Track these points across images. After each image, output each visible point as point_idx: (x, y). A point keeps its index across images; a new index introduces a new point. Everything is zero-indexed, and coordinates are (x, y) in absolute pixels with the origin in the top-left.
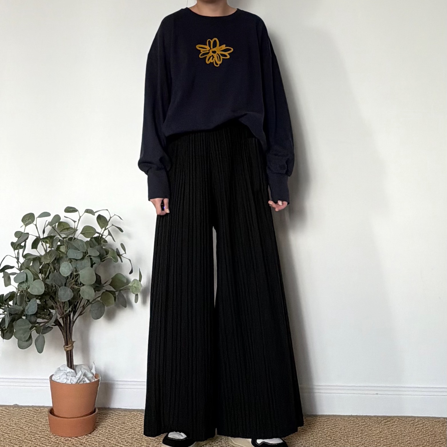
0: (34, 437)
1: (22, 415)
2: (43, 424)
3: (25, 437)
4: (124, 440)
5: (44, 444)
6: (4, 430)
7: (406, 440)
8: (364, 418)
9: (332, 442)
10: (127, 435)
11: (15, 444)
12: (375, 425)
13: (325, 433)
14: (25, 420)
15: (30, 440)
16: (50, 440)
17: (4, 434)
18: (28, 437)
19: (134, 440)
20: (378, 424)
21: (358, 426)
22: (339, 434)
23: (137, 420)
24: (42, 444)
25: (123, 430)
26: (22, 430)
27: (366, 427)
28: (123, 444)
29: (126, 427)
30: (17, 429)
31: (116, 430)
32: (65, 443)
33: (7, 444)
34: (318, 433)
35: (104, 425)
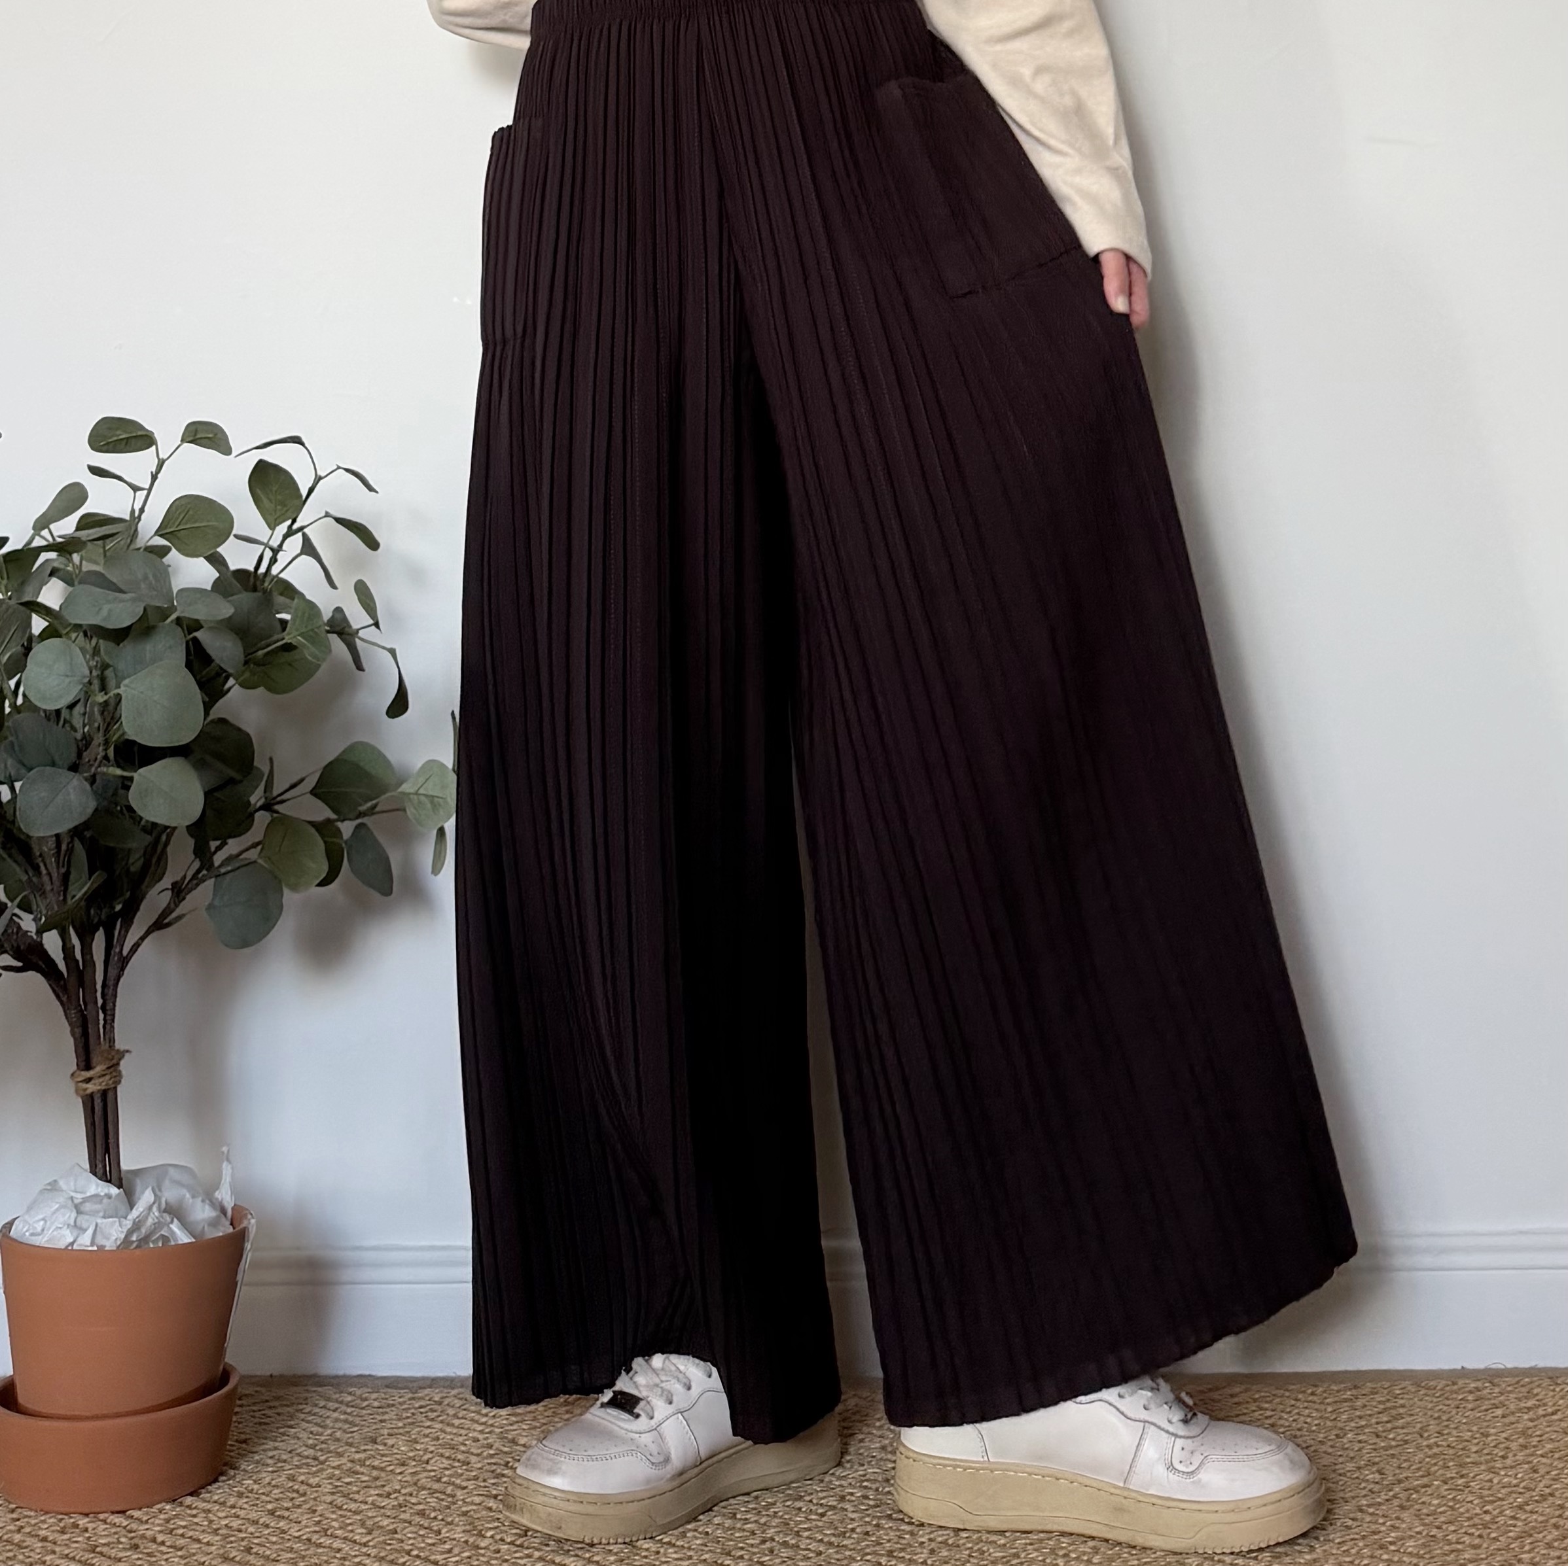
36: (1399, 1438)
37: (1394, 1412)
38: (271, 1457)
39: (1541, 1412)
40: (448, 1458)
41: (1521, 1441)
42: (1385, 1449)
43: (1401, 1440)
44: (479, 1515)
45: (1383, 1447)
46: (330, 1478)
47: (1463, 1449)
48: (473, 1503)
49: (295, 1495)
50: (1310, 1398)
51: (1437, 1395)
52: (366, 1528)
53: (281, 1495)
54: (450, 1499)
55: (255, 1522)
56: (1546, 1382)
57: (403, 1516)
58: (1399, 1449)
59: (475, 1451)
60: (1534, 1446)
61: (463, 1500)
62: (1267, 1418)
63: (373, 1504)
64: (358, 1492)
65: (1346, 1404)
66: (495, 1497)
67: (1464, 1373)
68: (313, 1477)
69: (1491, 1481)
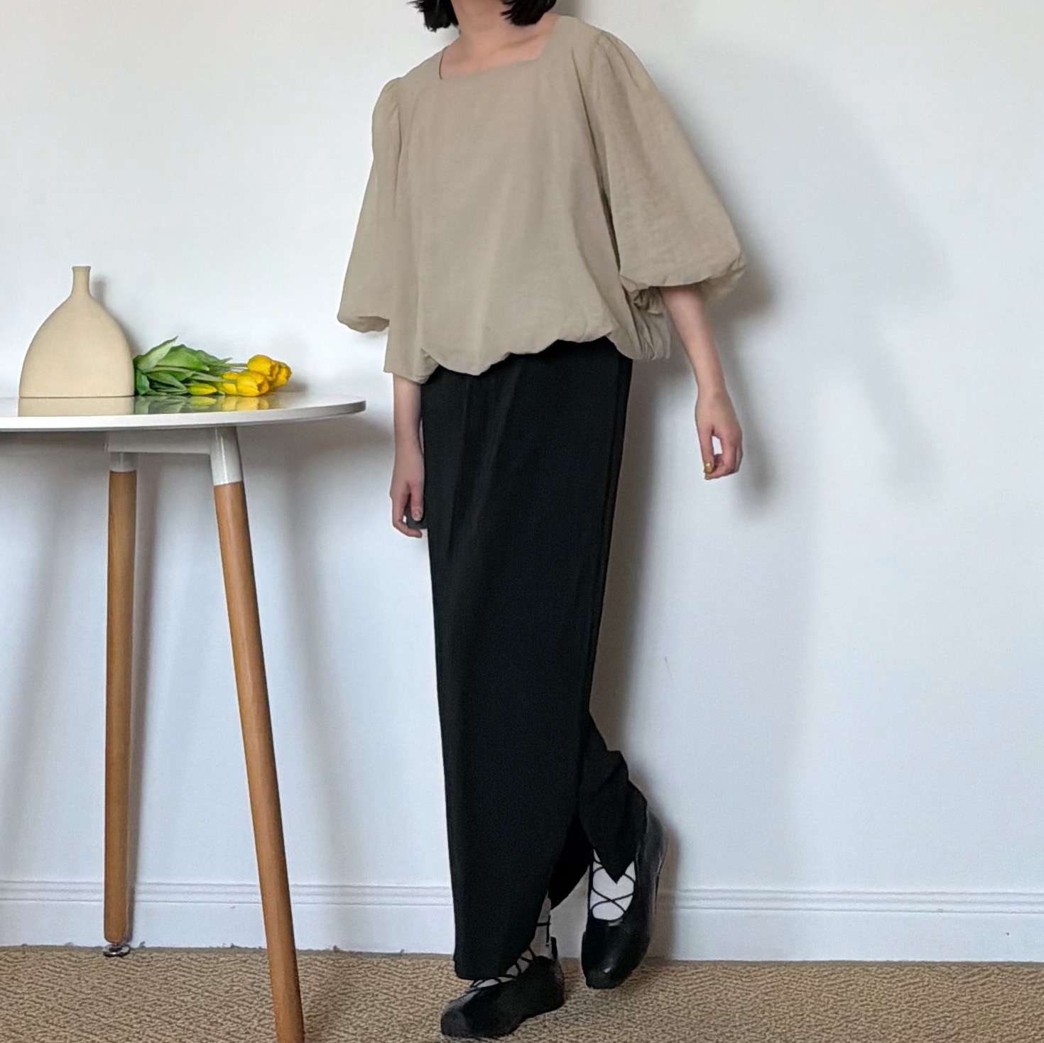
0: (137, 1018)
1: (109, 969)
2: (158, 988)
3: (117, 1016)
4: (349, 1022)
5: (162, 1032)
6: (66, 1003)
7: (1016, 1016)
8: (917, 968)
9: (839, 1023)
10: (357, 1011)
11: (91, 1033)
12: (942, 984)
13: (823, 1004)
14: (115, 980)
15: (127, 1025)
16: (174, 1025)
17: (66, 1010)
18: (123, 1017)
19: (370, 1022)
20: (950, 980)
21: (902, 986)
22: (856, 1005)
23: (378, 978)
24: (156, 1032)
25: (346, 998)
26: (108, 1001)
28: (347, 1030)
30: (96, 1000)
32: (209, 1030)
33: (72, 1033)
34: (807, 1002)
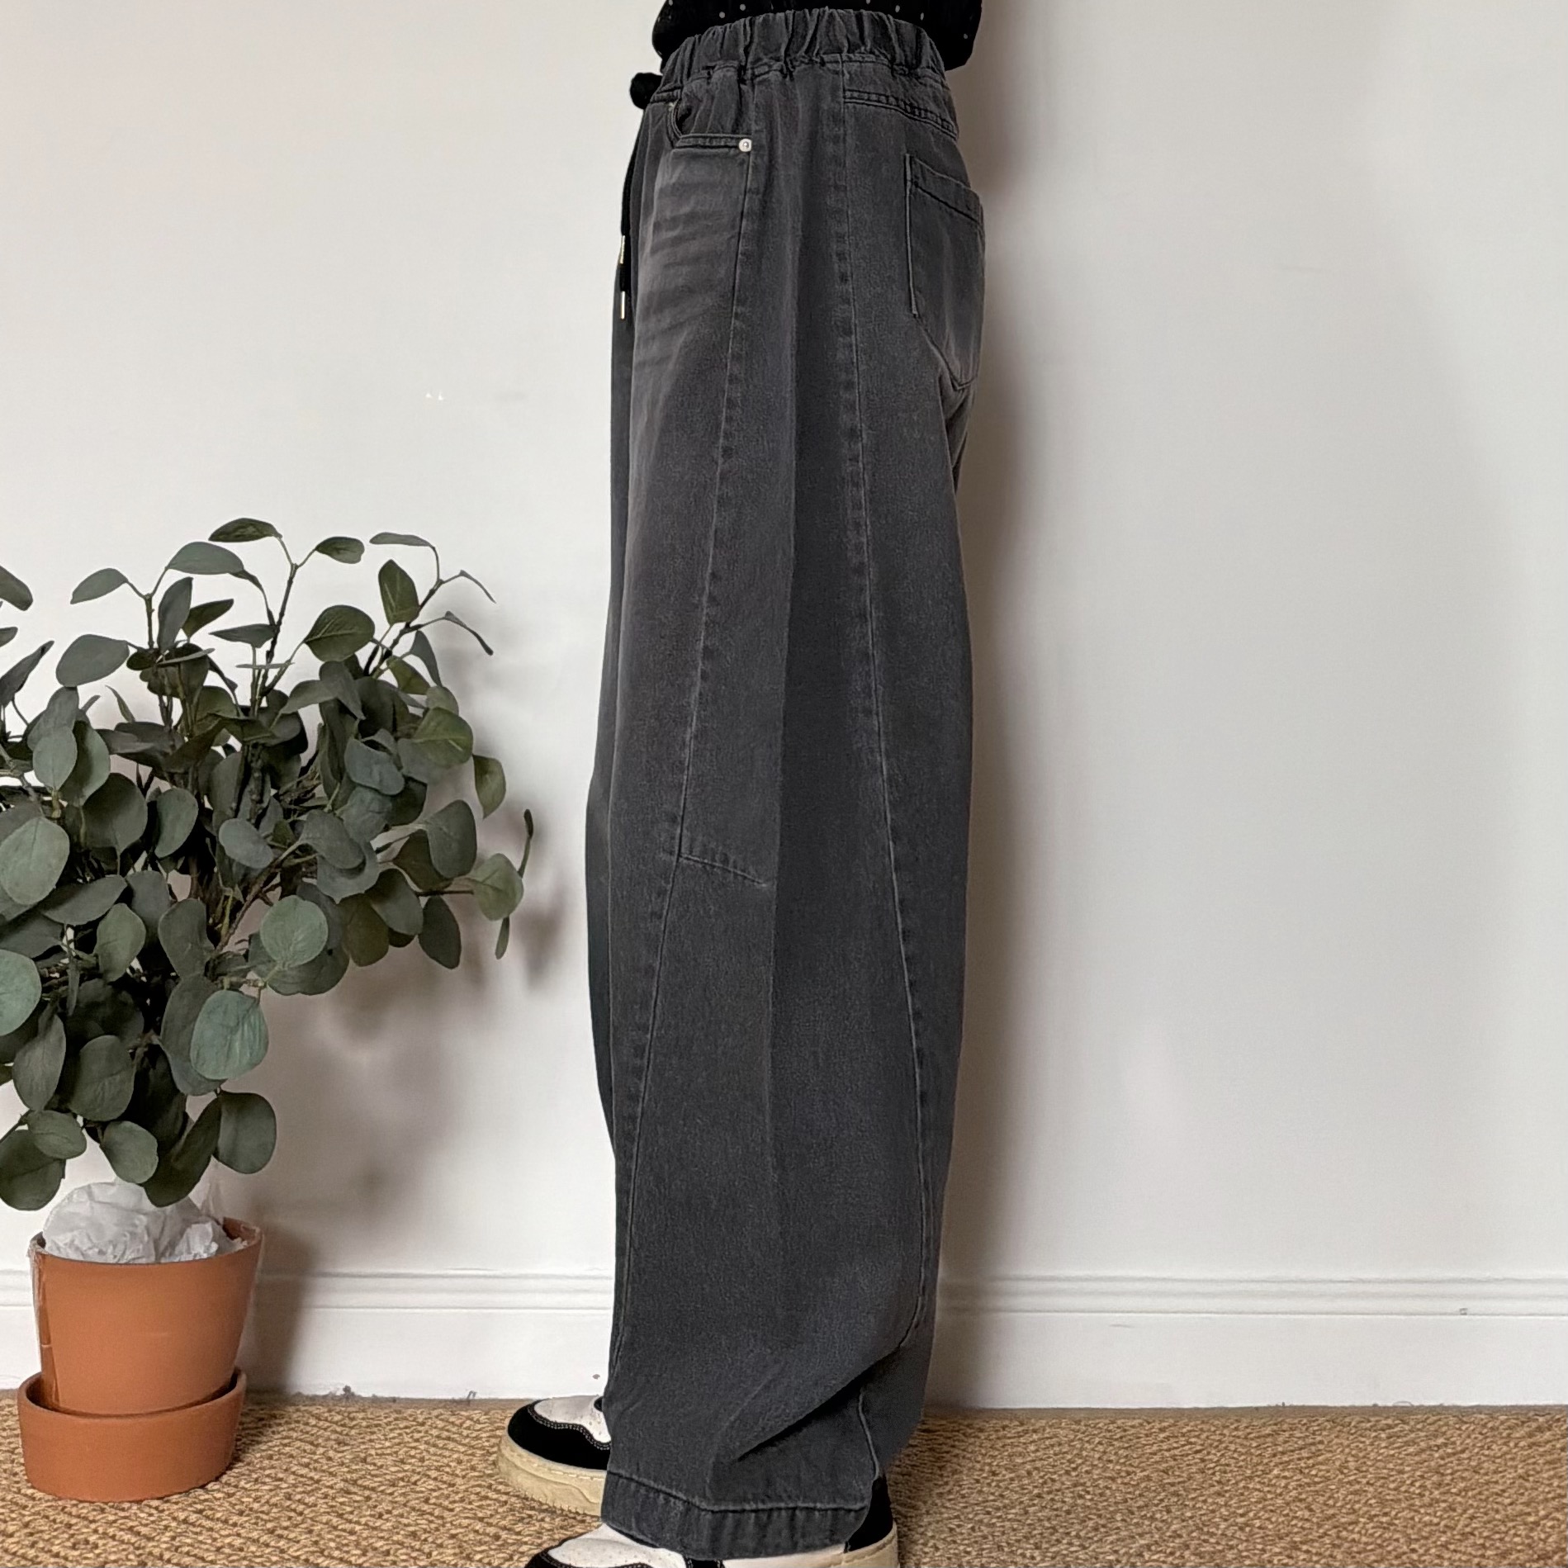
27: (1449, 1455)
29: (376, 1476)
31: (324, 1490)
35: (267, 1472)
36: (1321, 1474)
37: (1313, 1448)
38: (268, 1476)
39: (1450, 1451)
40: (435, 1479)
41: (1435, 1478)
42: (1308, 1485)
43: (1323, 1476)
44: (466, 1539)
45: (1306, 1483)
46: (326, 1496)
47: (1382, 1486)
48: (460, 1526)
49: (292, 1514)
50: (1235, 1433)
51: (1353, 1431)
52: (361, 1549)
53: (278, 1515)
54: (440, 1522)
55: (255, 1541)
56: (1452, 1420)
57: (395, 1538)
58: (1321, 1485)
59: (458, 1472)
60: (1448, 1484)
61: (451, 1522)
62: (1197, 1452)
63: (366, 1524)
64: (352, 1513)
65: (1269, 1439)
66: (481, 1519)
67: (1376, 1410)
68: (310, 1497)
69: (1412, 1518)
